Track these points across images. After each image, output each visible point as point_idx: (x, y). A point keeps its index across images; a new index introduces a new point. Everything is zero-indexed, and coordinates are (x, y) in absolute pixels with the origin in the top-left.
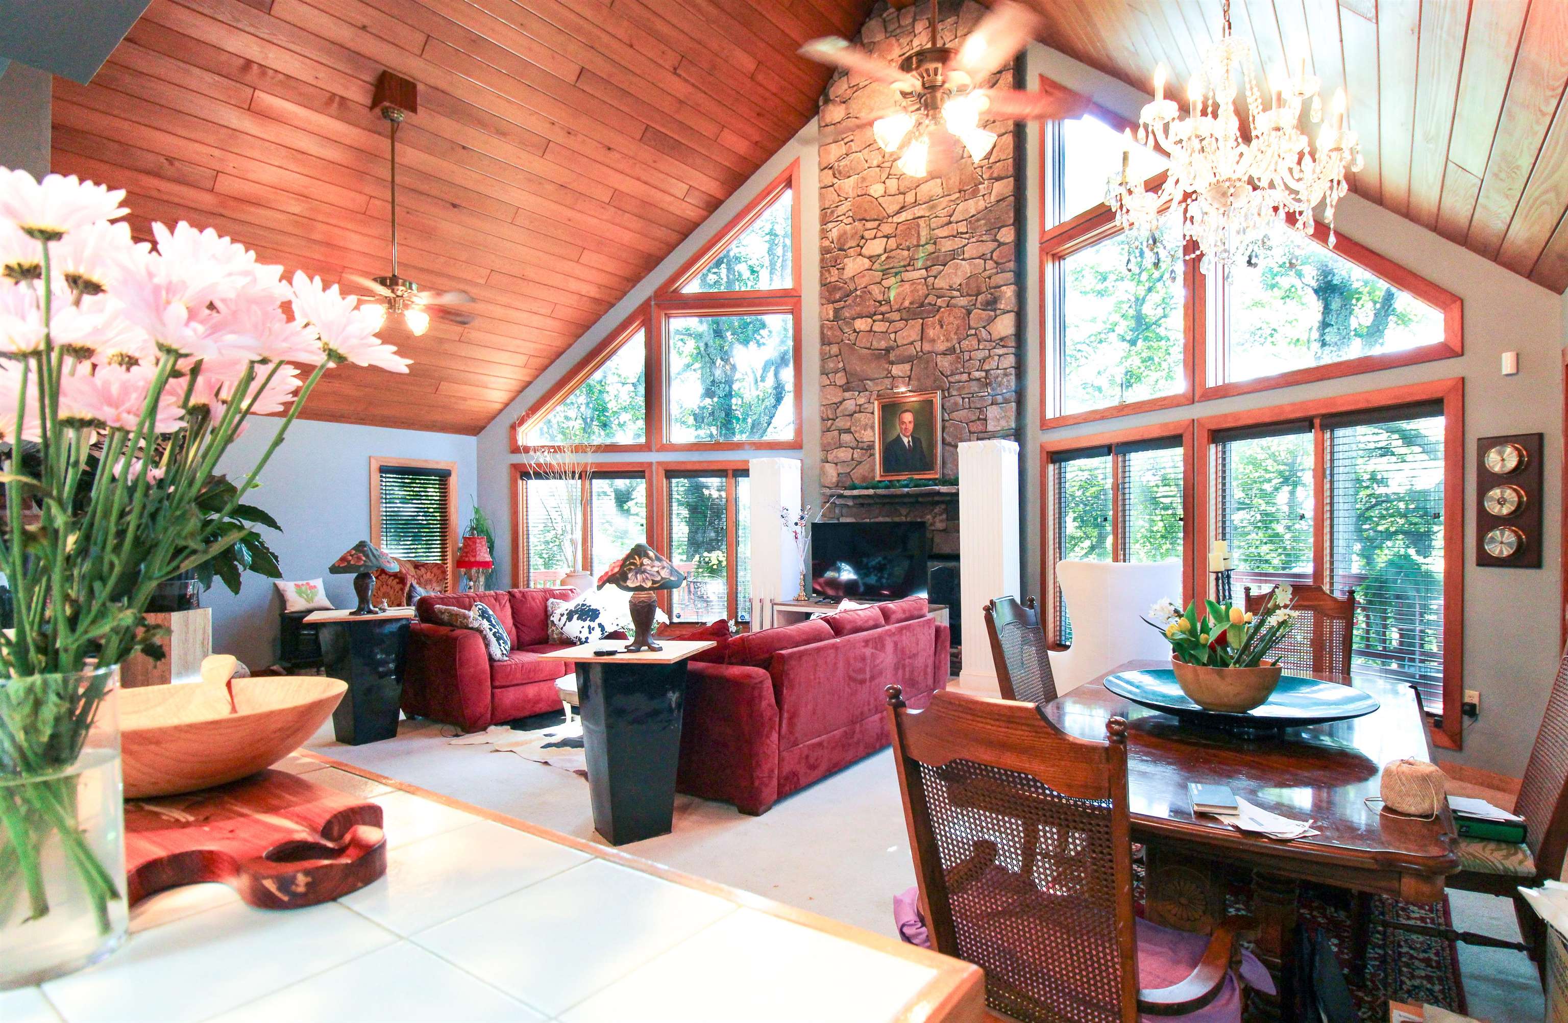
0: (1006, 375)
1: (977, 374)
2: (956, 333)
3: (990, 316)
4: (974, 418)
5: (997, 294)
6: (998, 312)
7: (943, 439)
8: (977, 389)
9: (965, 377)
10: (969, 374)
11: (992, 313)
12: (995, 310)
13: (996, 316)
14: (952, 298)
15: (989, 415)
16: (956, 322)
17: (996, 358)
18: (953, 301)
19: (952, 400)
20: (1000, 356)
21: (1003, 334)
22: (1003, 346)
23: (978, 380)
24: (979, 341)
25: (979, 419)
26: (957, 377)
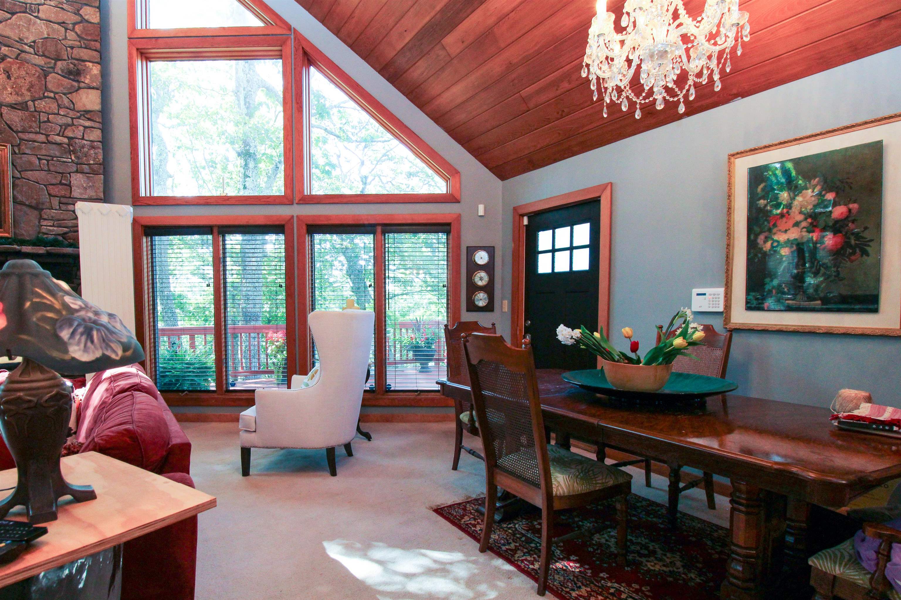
0: (93, 147)
1: (58, 139)
2: (29, 90)
3: (72, 86)
4: (54, 181)
5: (80, 67)
6: (82, 85)
7: (14, 198)
8: (58, 154)
9: (42, 138)
10: (47, 136)
11: (76, 84)
12: (78, 82)
13: (79, 88)
14: (23, 51)
15: (74, 182)
16: (28, 79)
17: (81, 128)
18: (23, 55)
19: (25, 158)
20: (85, 127)
21: (89, 107)
22: (89, 119)
23: (60, 144)
24: (59, 106)
25: (61, 184)
26: (32, 136)
